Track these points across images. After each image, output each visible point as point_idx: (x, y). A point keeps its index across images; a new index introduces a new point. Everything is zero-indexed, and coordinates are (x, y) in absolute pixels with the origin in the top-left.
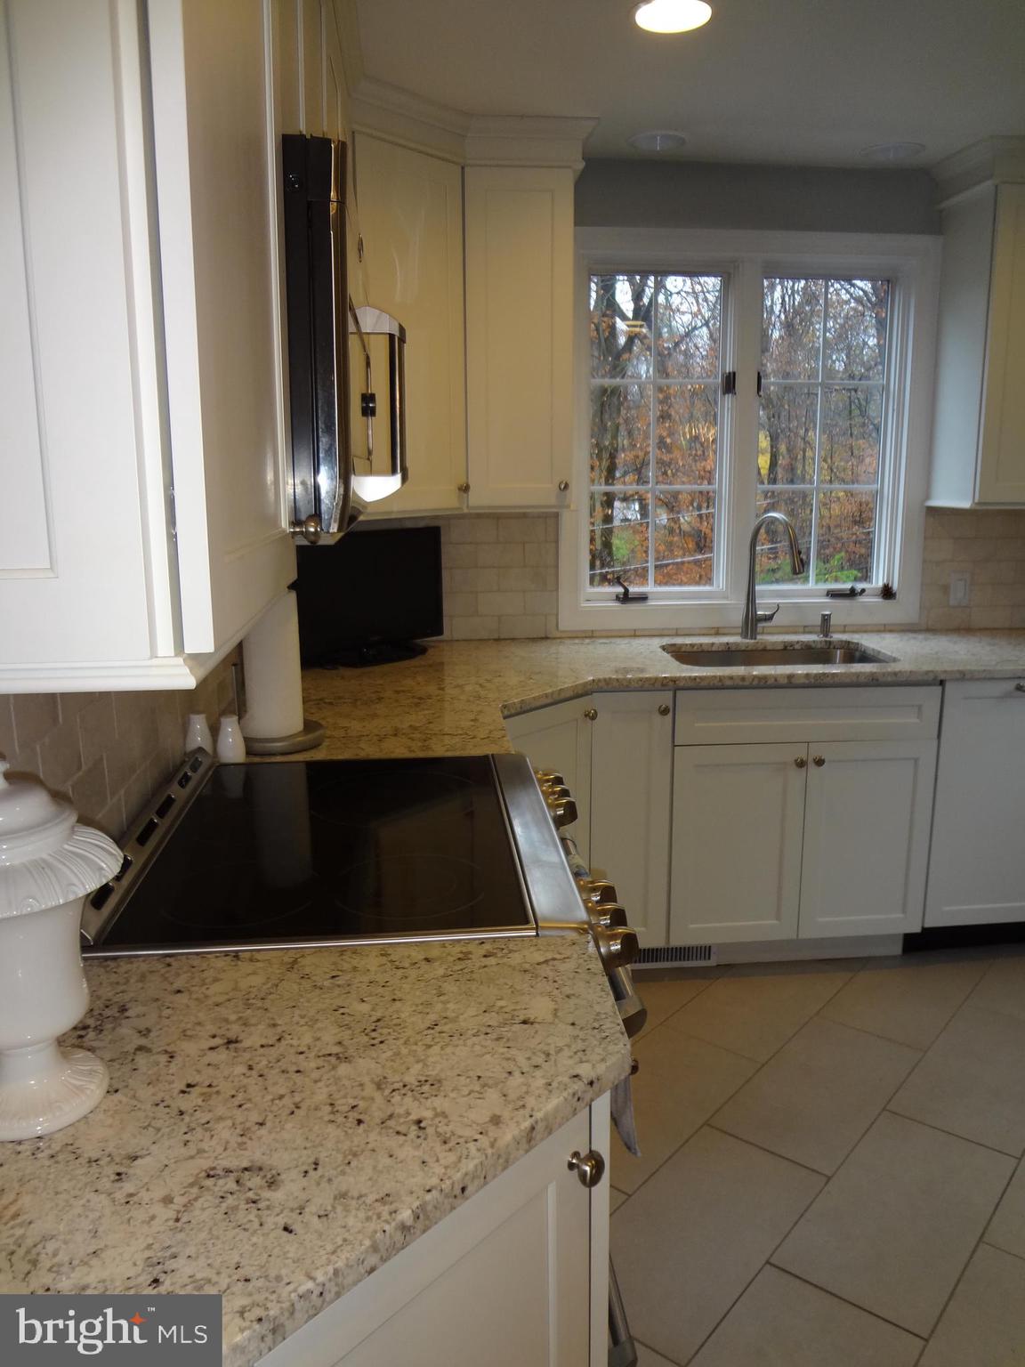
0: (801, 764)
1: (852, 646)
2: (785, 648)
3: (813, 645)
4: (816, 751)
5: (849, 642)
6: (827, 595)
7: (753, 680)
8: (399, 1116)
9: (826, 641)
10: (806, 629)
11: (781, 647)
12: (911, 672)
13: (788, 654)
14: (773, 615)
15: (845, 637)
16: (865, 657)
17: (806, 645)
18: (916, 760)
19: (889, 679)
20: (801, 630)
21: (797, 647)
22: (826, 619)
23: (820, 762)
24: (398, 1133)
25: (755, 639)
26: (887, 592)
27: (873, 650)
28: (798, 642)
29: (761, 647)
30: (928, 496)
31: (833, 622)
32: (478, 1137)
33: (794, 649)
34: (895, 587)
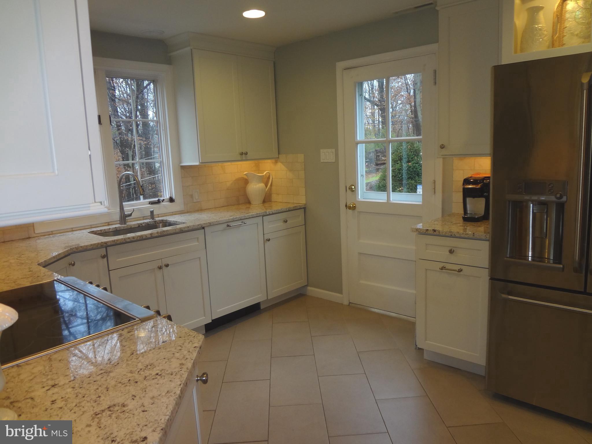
0: (160, 268)
1: (164, 221)
2: (139, 226)
3: (149, 223)
4: (165, 262)
5: (163, 220)
6: (149, 204)
7: (138, 237)
8: (148, 376)
9: (154, 221)
10: (144, 218)
11: (137, 226)
12: (193, 225)
13: (141, 228)
14: (132, 213)
15: (160, 219)
16: (170, 224)
17: (147, 224)
18: (200, 258)
19: (186, 229)
20: (142, 218)
21: (144, 225)
22: (152, 212)
23: (167, 266)
24: (153, 379)
25: (126, 224)
26: (171, 200)
27: (174, 221)
28: (143, 223)
29: (129, 227)
30: (180, 162)
31: (155, 213)
32: (181, 369)
33: (142, 226)
34: (174, 197)
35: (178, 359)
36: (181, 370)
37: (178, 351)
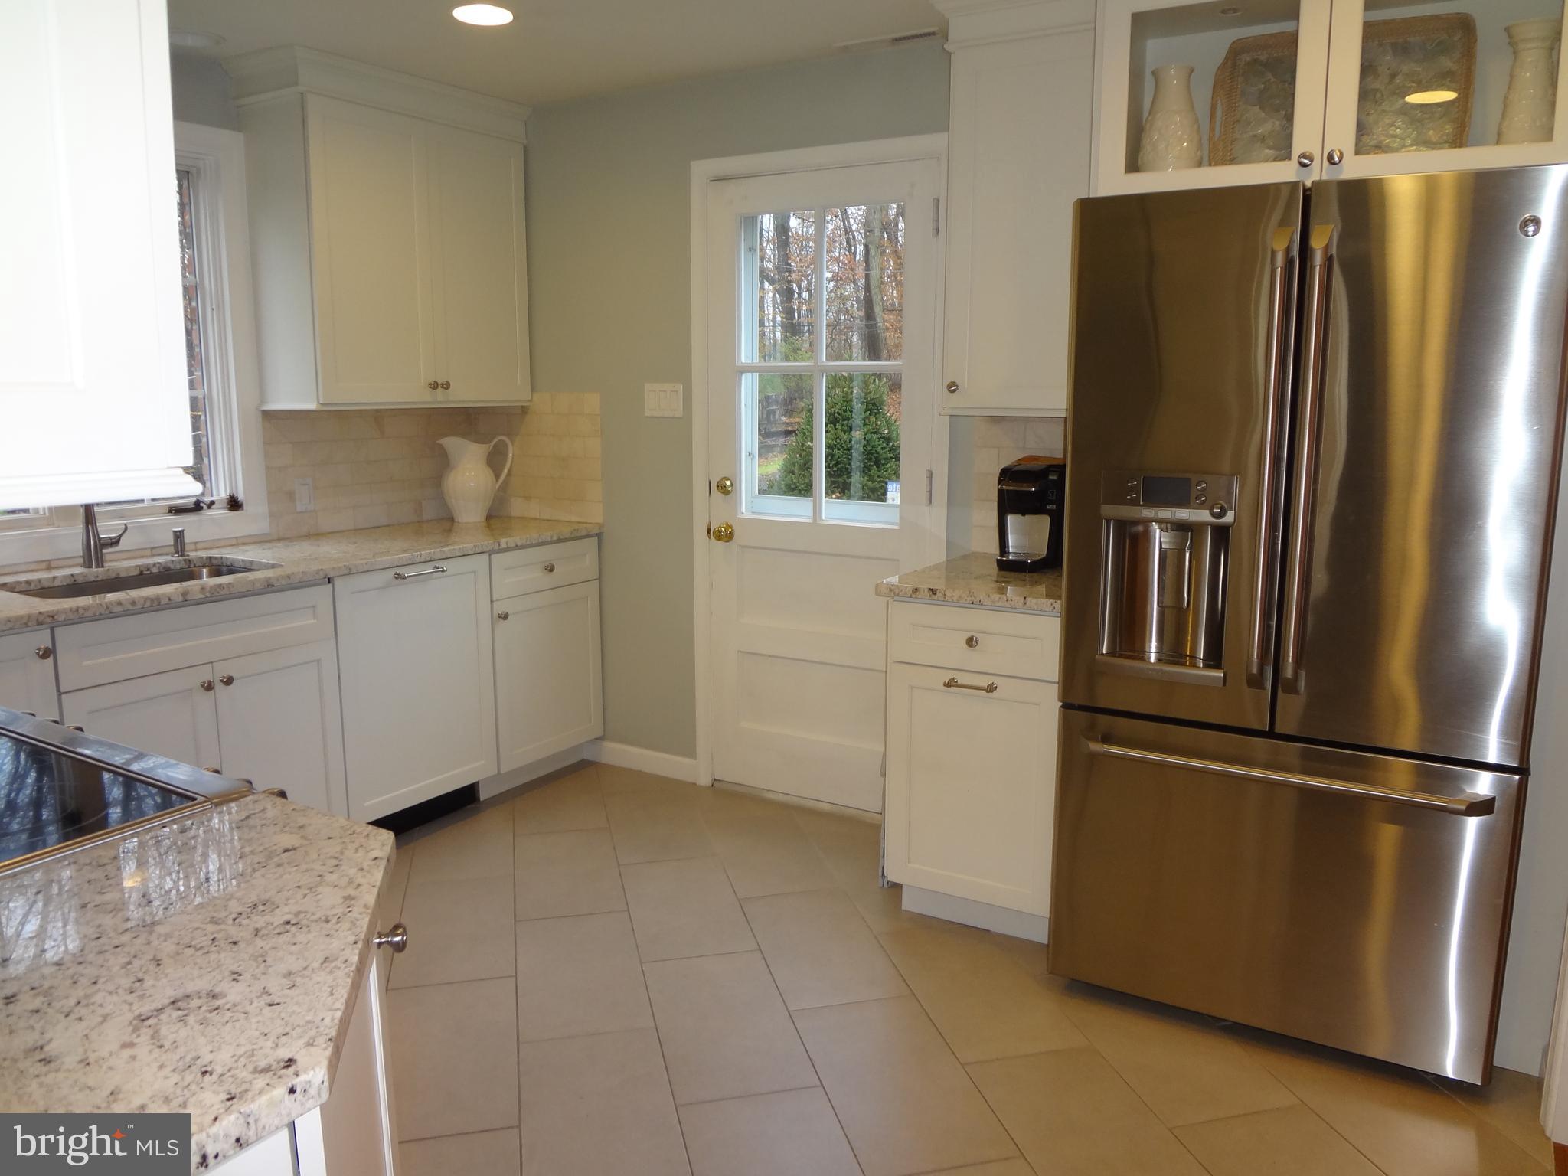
0: (209, 687)
1: (215, 562)
2: (141, 573)
3: (172, 567)
4: (224, 670)
5: (210, 557)
6: (170, 511)
9: (185, 560)
10: (154, 551)
11: (137, 572)
12: (302, 572)
13: (145, 578)
14: (121, 536)
15: (204, 554)
16: (232, 569)
17: (164, 568)
18: (318, 661)
19: (283, 582)
20: (148, 552)
21: (155, 570)
22: (179, 536)
23: (228, 681)
25: (103, 567)
26: (234, 504)
27: (243, 561)
28: (154, 565)
29: (113, 576)
30: (263, 399)
31: (187, 539)
32: (350, 909)
33: (151, 573)
34: (241, 496)
35: (335, 886)
36: (350, 911)
37: (331, 870)
